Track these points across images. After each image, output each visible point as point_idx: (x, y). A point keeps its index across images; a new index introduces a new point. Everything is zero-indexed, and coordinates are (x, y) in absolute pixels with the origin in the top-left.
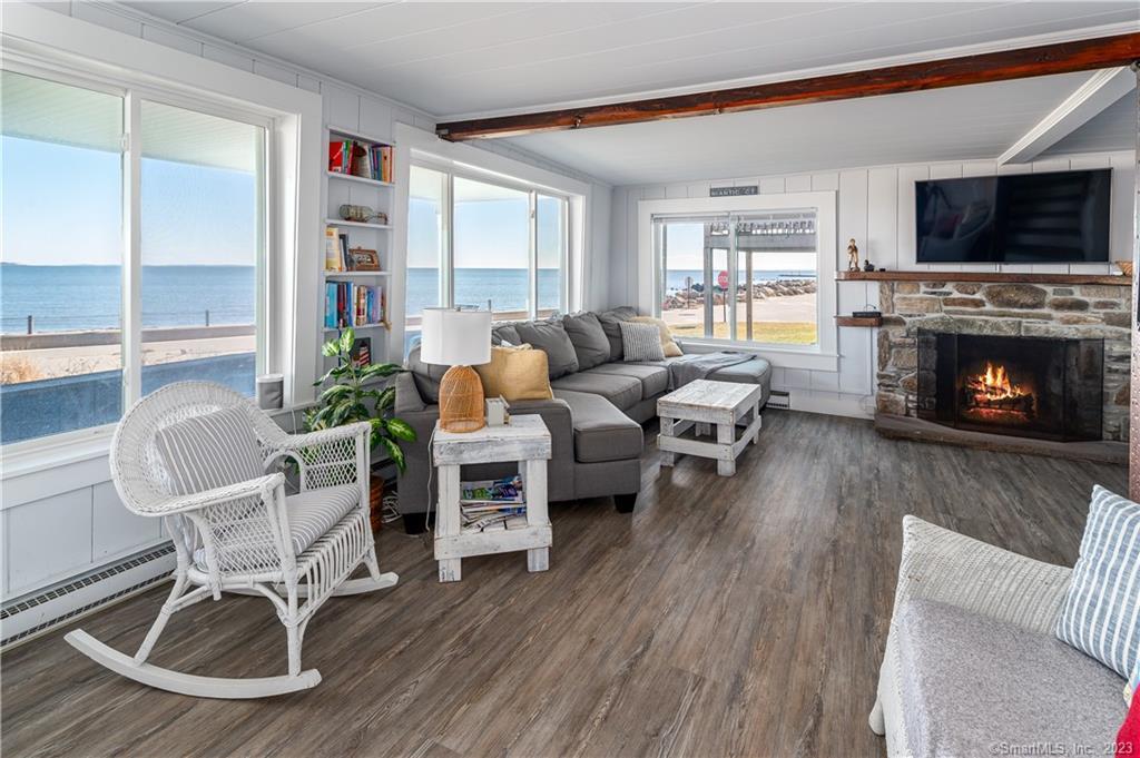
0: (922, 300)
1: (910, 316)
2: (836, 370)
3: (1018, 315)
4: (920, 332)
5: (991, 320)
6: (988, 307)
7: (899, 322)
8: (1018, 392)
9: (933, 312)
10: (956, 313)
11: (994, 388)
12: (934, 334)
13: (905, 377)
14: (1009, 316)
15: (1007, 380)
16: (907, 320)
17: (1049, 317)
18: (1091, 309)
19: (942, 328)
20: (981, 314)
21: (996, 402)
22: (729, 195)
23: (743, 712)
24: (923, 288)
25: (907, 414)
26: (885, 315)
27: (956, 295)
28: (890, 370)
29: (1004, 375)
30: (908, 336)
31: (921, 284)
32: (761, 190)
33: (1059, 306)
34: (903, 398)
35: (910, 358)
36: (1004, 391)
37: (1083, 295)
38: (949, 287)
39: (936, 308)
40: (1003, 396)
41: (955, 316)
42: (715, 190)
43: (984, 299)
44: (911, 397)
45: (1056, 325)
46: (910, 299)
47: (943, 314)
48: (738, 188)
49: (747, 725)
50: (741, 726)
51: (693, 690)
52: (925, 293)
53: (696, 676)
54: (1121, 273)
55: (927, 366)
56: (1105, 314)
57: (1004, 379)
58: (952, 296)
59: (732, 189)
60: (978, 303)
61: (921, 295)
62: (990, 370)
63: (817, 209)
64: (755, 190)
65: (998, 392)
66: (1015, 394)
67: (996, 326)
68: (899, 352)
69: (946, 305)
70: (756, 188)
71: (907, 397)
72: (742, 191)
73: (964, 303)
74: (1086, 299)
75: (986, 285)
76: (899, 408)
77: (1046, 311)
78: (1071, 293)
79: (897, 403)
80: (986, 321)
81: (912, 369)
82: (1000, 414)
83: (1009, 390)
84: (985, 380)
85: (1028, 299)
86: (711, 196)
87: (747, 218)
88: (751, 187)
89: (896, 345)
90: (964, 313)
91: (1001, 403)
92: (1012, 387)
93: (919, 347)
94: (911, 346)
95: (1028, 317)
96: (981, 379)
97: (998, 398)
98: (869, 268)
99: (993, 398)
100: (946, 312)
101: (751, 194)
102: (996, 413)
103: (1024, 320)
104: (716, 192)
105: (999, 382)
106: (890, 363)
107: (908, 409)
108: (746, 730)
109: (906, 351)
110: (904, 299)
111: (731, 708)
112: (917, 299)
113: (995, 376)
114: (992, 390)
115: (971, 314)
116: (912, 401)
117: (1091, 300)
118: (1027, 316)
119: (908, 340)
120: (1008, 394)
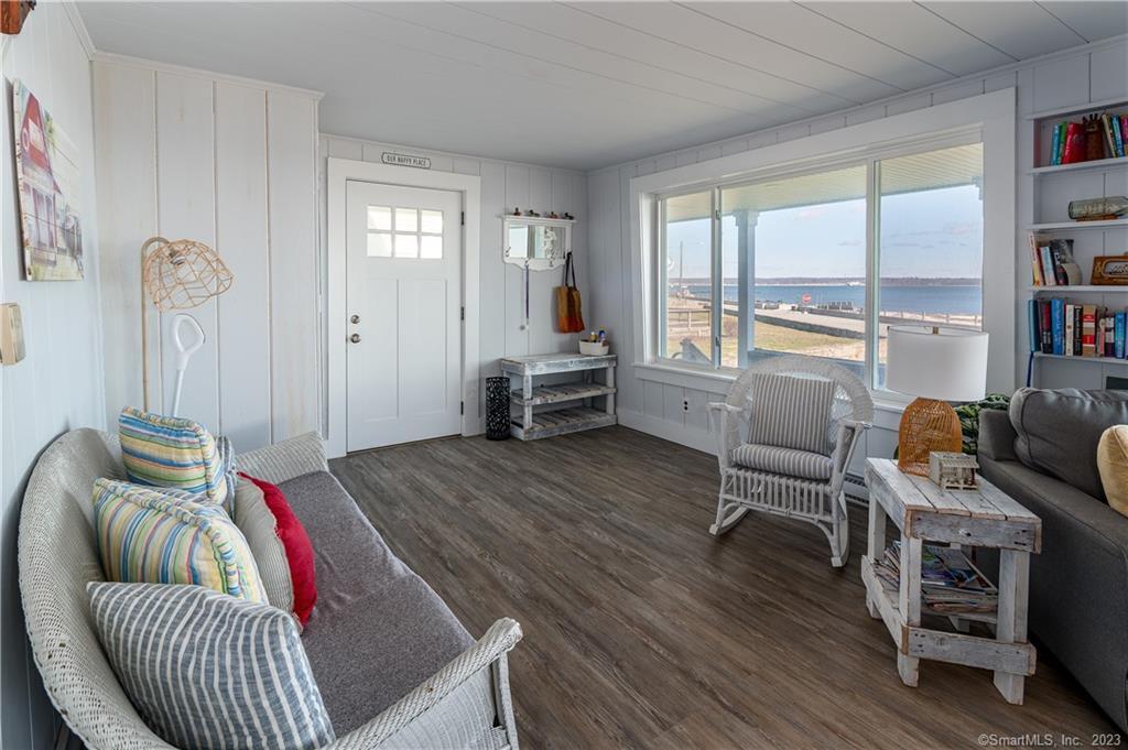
23: (611, 734)
49: (595, 727)
50: (596, 721)
51: (653, 712)
53: (671, 726)
108: (591, 722)
111: (619, 727)
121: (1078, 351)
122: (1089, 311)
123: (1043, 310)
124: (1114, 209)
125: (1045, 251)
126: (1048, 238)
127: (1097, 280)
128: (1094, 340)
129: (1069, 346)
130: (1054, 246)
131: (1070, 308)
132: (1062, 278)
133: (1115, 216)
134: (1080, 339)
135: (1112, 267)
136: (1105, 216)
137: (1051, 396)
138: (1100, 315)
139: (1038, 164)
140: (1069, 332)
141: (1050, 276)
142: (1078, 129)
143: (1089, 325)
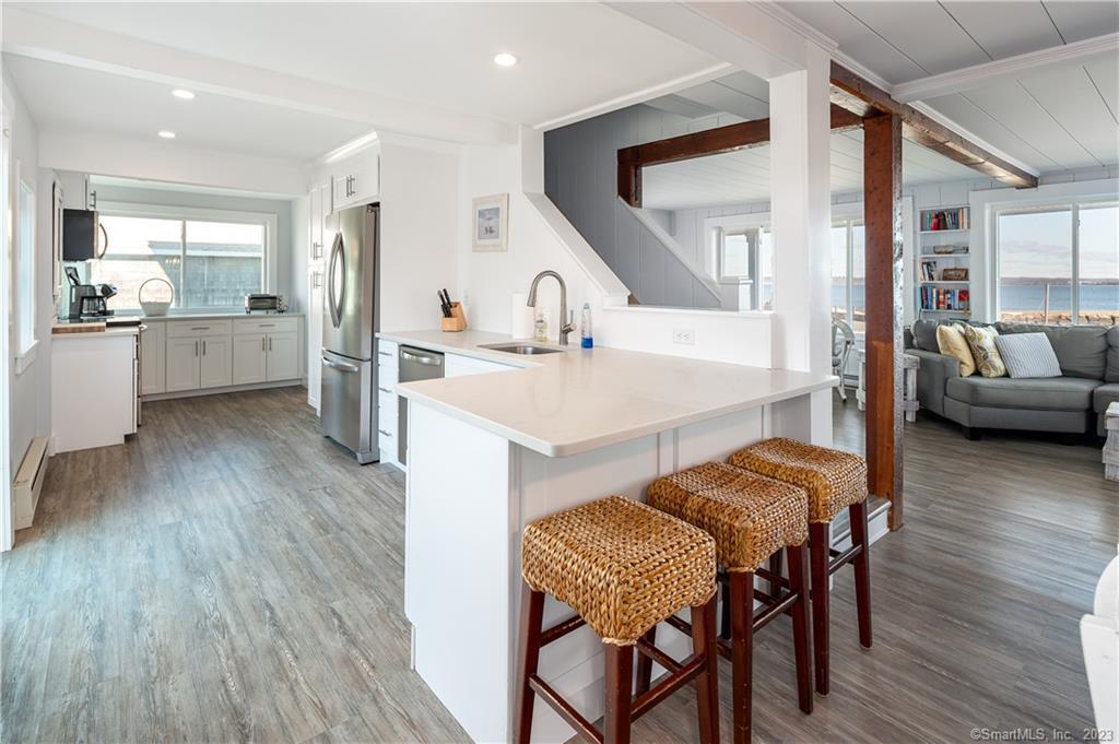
121: (938, 308)
122: (942, 291)
123: (924, 290)
124: (950, 250)
125: (925, 266)
126: (927, 261)
127: (945, 278)
128: (944, 303)
129: (934, 306)
130: (928, 264)
131: (934, 290)
132: (931, 277)
133: (950, 253)
134: (938, 303)
135: (950, 273)
136: (947, 253)
137: (925, 322)
138: (947, 292)
139: (922, 230)
140: (934, 300)
141: (927, 277)
142: (937, 216)
143: (941, 297)
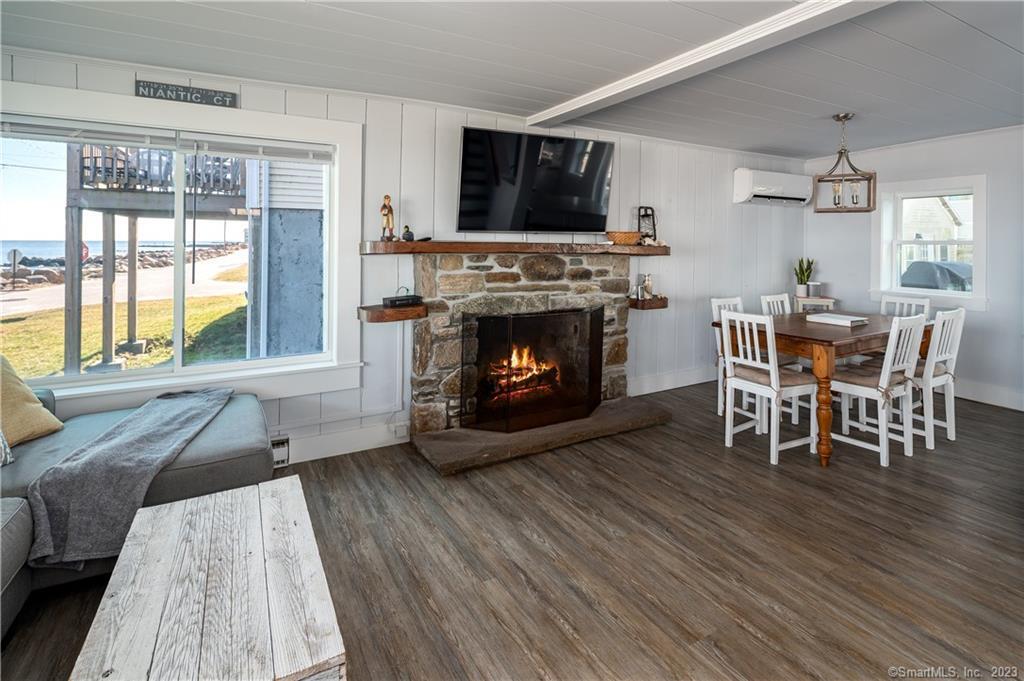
0: (467, 276)
1: (454, 298)
2: (358, 385)
3: (547, 288)
4: (465, 317)
5: (526, 297)
6: (524, 282)
7: (441, 307)
8: (544, 367)
9: (476, 292)
10: (497, 290)
11: (520, 369)
12: (478, 319)
13: (446, 378)
14: (541, 290)
15: (532, 359)
16: (450, 303)
17: (566, 288)
18: (594, 278)
19: (484, 311)
20: (518, 289)
21: (521, 383)
22: (178, 99)
24: (466, 263)
25: (449, 427)
26: (427, 300)
27: (497, 269)
28: (431, 372)
29: (530, 355)
30: (450, 326)
31: (465, 256)
32: (243, 101)
33: (575, 276)
34: (444, 405)
35: (452, 352)
36: (529, 369)
37: (589, 264)
38: (491, 261)
39: (480, 285)
40: (530, 374)
41: (496, 295)
42: (148, 85)
43: (520, 272)
44: (452, 403)
45: (571, 296)
46: (454, 277)
47: (485, 293)
48: (198, 90)
52: (469, 268)
54: (612, 243)
55: (470, 359)
56: (602, 281)
57: (529, 358)
58: (493, 271)
59: (186, 89)
60: (515, 278)
61: (464, 271)
62: (515, 352)
63: (335, 147)
64: (231, 101)
65: (524, 372)
66: (540, 370)
67: (530, 303)
68: (441, 347)
69: (488, 281)
70: (234, 96)
71: (448, 404)
72: (207, 97)
73: (504, 277)
74: (590, 268)
75: (522, 256)
76: (441, 420)
77: (564, 282)
78: (581, 262)
79: (436, 415)
80: (522, 297)
81: (453, 366)
82: (527, 393)
83: (535, 367)
84: (510, 363)
85: (553, 271)
86: (137, 94)
87: (214, 147)
88: (225, 94)
89: (438, 338)
90: (504, 290)
91: (527, 382)
92: (538, 364)
93: (463, 337)
94: (453, 337)
95: (554, 290)
96: (505, 363)
97: (524, 378)
98: (409, 236)
99: (519, 379)
100: (489, 290)
101: (224, 105)
102: (522, 393)
103: (551, 293)
104: (146, 89)
105: (525, 362)
106: (431, 363)
107: (449, 417)
109: (450, 344)
110: (448, 276)
112: (461, 276)
113: (520, 357)
114: (519, 371)
115: (511, 290)
116: (454, 408)
117: (593, 268)
118: (553, 288)
119: (453, 330)
120: (535, 372)
